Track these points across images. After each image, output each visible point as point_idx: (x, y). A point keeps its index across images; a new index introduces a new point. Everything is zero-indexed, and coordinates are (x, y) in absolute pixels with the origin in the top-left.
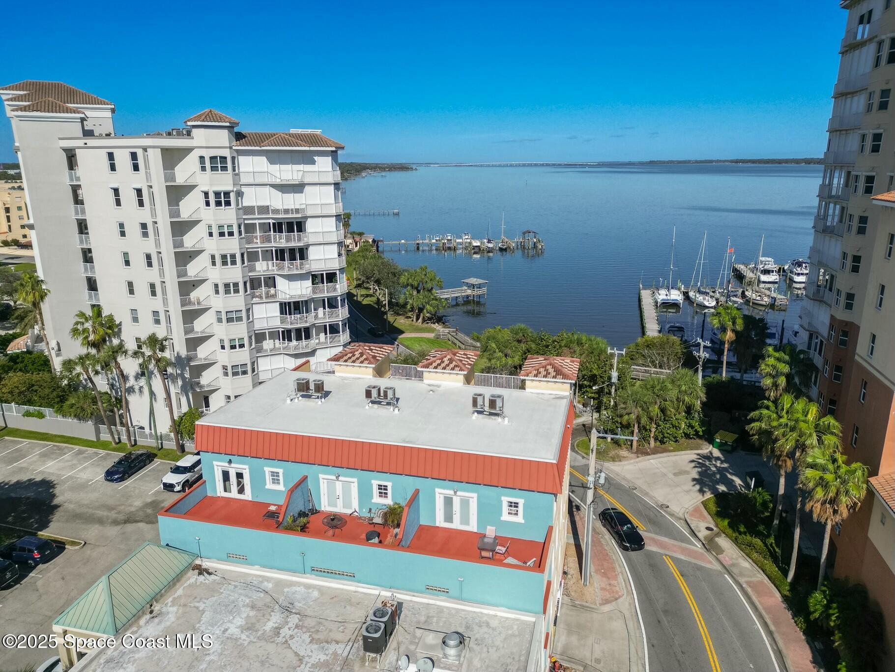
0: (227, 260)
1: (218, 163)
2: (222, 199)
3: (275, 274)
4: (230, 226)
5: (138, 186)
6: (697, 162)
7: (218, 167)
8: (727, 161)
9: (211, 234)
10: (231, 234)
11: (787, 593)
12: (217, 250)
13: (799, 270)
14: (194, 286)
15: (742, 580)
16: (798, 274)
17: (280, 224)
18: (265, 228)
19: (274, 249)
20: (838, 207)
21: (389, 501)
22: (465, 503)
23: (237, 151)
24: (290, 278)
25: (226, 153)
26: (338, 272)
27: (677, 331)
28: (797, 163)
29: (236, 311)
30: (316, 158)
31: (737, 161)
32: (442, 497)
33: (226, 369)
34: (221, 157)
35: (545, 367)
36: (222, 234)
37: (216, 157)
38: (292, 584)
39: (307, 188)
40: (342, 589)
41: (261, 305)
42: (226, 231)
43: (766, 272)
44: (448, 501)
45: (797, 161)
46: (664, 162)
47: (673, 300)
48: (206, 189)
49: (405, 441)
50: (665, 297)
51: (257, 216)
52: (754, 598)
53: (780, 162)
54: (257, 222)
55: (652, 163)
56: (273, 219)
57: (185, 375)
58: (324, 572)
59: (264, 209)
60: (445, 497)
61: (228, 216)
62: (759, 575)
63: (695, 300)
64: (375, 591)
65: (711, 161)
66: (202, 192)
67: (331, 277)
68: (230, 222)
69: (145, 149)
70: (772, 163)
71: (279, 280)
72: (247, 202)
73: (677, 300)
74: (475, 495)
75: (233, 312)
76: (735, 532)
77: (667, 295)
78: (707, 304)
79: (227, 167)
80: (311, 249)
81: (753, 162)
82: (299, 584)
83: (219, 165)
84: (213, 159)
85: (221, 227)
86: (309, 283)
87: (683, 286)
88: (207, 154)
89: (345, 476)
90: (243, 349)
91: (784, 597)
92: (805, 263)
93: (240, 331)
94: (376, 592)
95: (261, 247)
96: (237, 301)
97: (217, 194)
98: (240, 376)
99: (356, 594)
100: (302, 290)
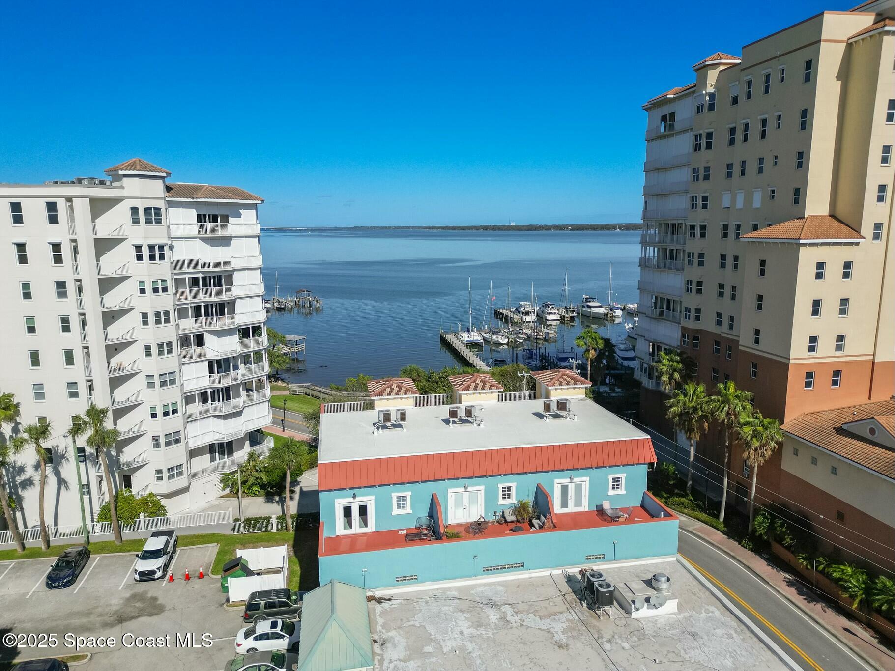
0: (162, 317)
1: (154, 215)
2: (157, 252)
3: (204, 331)
4: (164, 281)
5: (56, 240)
6: (396, 228)
7: (152, 218)
8: (419, 228)
9: (143, 291)
10: (165, 290)
11: (724, 529)
12: (151, 307)
13: (549, 311)
14: (116, 350)
15: (690, 529)
16: (549, 314)
17: (220, 278)
18: (195, 282)
19: (203, 305)
20: (656, 249)
21: (513, 501)
22: (579, 488)
23: (168, 202)
24: (219, 334)
25: (161, 204)
26: (262, 325)
27: (500, 363)
28: (477, 230)
29: (169, 373)
30: (242, 211)
31: (430, 228)
32: (559, 486)
33: (157, 440)
34: (155, 209)
35: (561, 377)
36: (156, 290)
37: (150, 209)
38: (473, 587)
39: (234, 241)
40: (518, 579)
41: (191, 365)
42: (160, 286)
43: (527, 313)
44: (565, 489)
45: (477, 228)
46: (368, 228)
47: (476, 341)
48: (138, 242)
49: (525, 444)
50: (468, 339)
51: (187, 270)
52: (706, 538)
53: (464, 228)
54: (187, 276)
55: (356, 228)
56: (202, 273)
57: (112, 452)
58: (494, 569)
59: (193, 263)
60: (562, 486)
61: (162, 270)
62: (697, 523)
63: (492, 339)
64: (546, 573)
65: (408, 228)
66: (133, 245)
67: (256, 330)
68: (164, 277)
69: (69, 200)
70: (458, 230)
71: (208, 338)
72: (177, 255)
73: (478, 340)
74: (587, 479)
75: (166, 374)
76: (662, 499)
77: (469, 337)
78: (501, 342)
79: (161, 219)
80: (238, 303)
81: (443, 228)
82: (480, 585)
83: (153, 217)
84: (147, 210)
85: (155, 282)
86: (236, 338)
87: (475, 329)
88: (141, 205)
89: (473, 486)
90: (176, 415)
91: (724, 532)
92: (551, 304)
93: (173, 395)
94: (548, 573)
95: (190, 303)
96: (170, 362)
97: (151, 248)
98: (173, 446)
99: (532, 579)
100: (231, 346)
